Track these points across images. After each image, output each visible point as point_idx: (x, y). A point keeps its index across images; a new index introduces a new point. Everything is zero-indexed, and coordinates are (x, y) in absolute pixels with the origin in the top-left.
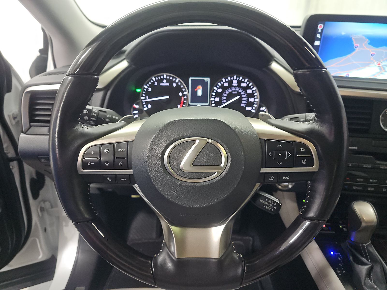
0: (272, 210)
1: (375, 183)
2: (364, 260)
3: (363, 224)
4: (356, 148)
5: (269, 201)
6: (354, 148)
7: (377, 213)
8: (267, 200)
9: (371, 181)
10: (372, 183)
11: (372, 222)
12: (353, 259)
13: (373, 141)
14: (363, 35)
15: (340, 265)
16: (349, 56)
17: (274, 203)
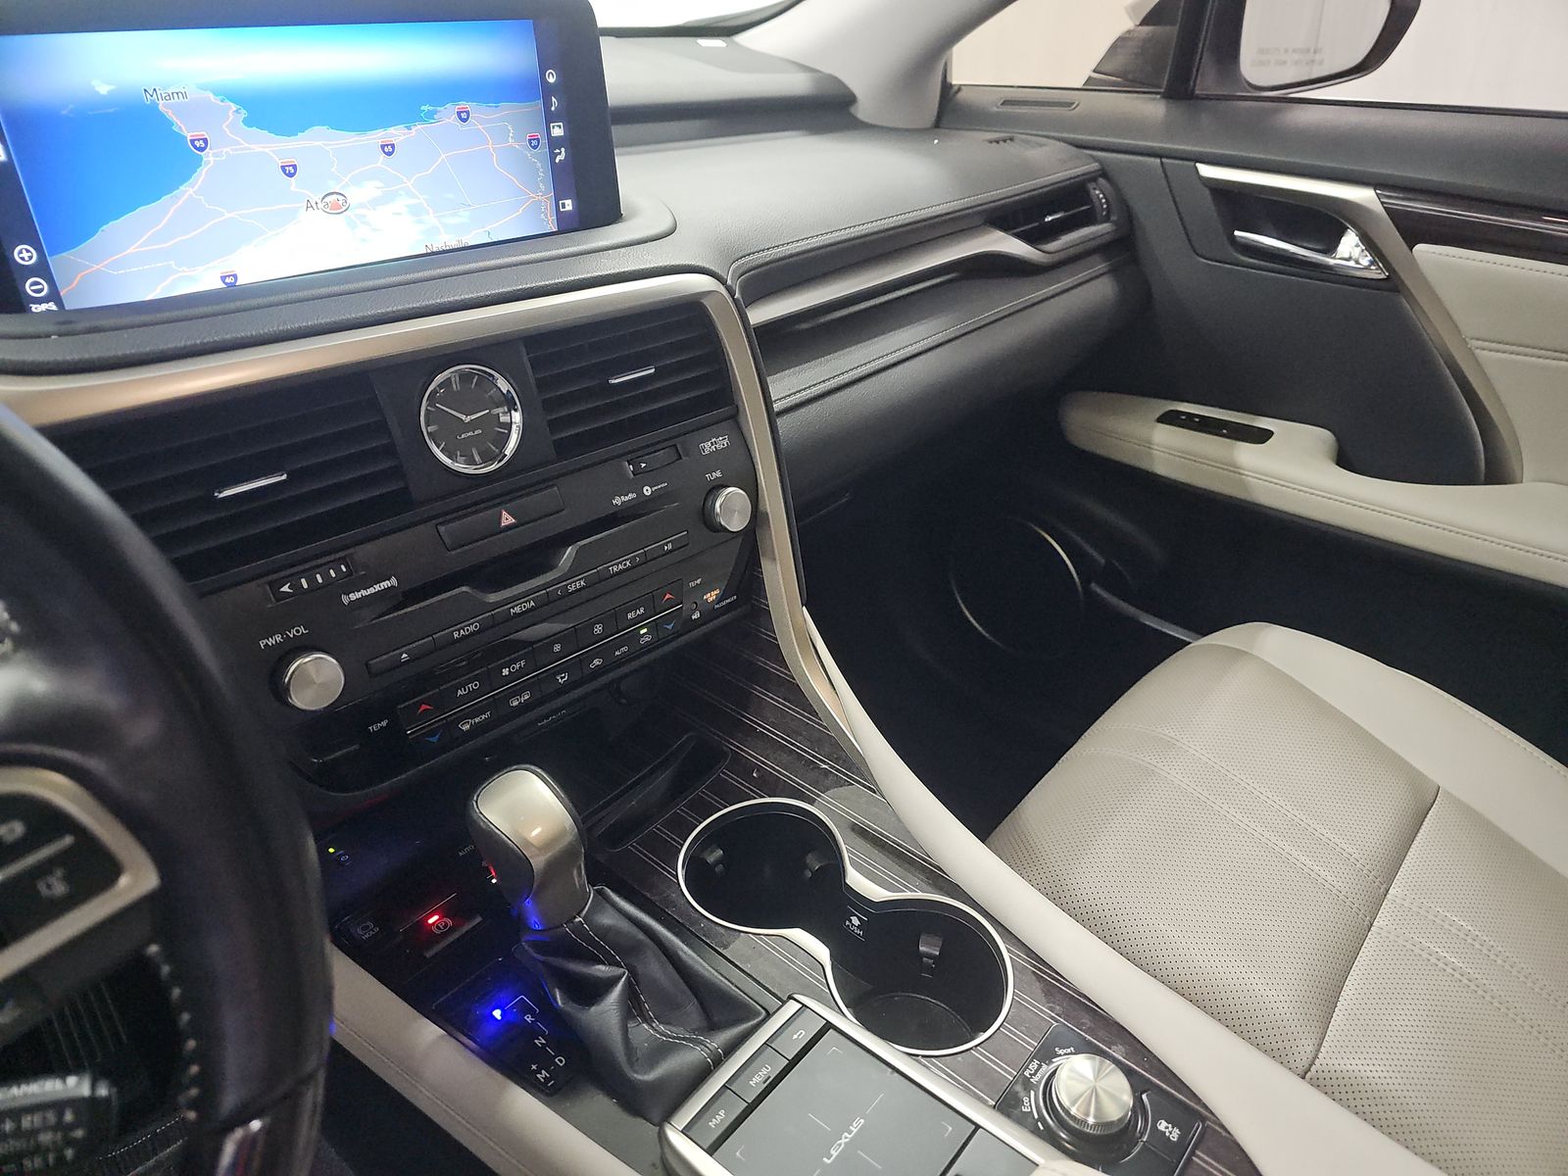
0: (69, 1153)
1: (521, 673)
2: (602, 970)
3: (538, 862)
4: (394, 581)
5: (26, 1122)
6: (385, 584)
7: (566, 792)
8: (8, 1126)
9: (505, 672)
10: (512, 677)
11: (562, 833)
12: (566, 992)
13: (442, 529)
14: (204, 88)
15: (540, 1041)
16: (188, 191)
17: (60, 1115)
